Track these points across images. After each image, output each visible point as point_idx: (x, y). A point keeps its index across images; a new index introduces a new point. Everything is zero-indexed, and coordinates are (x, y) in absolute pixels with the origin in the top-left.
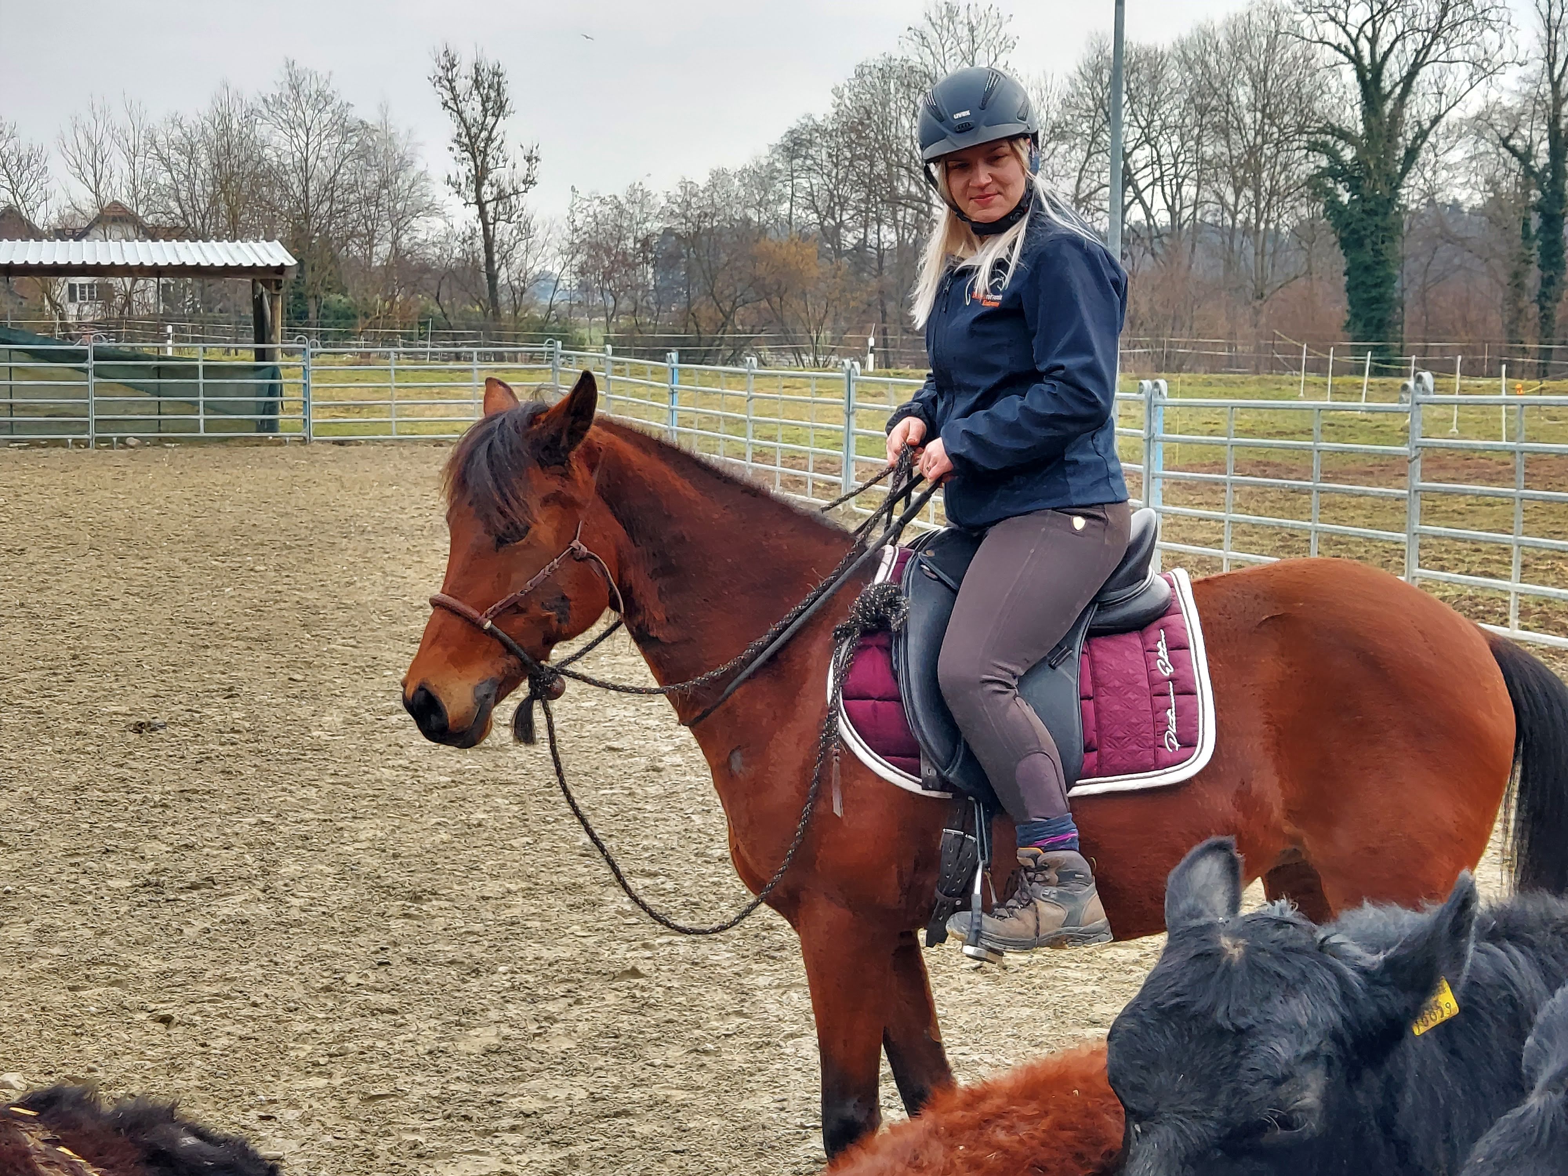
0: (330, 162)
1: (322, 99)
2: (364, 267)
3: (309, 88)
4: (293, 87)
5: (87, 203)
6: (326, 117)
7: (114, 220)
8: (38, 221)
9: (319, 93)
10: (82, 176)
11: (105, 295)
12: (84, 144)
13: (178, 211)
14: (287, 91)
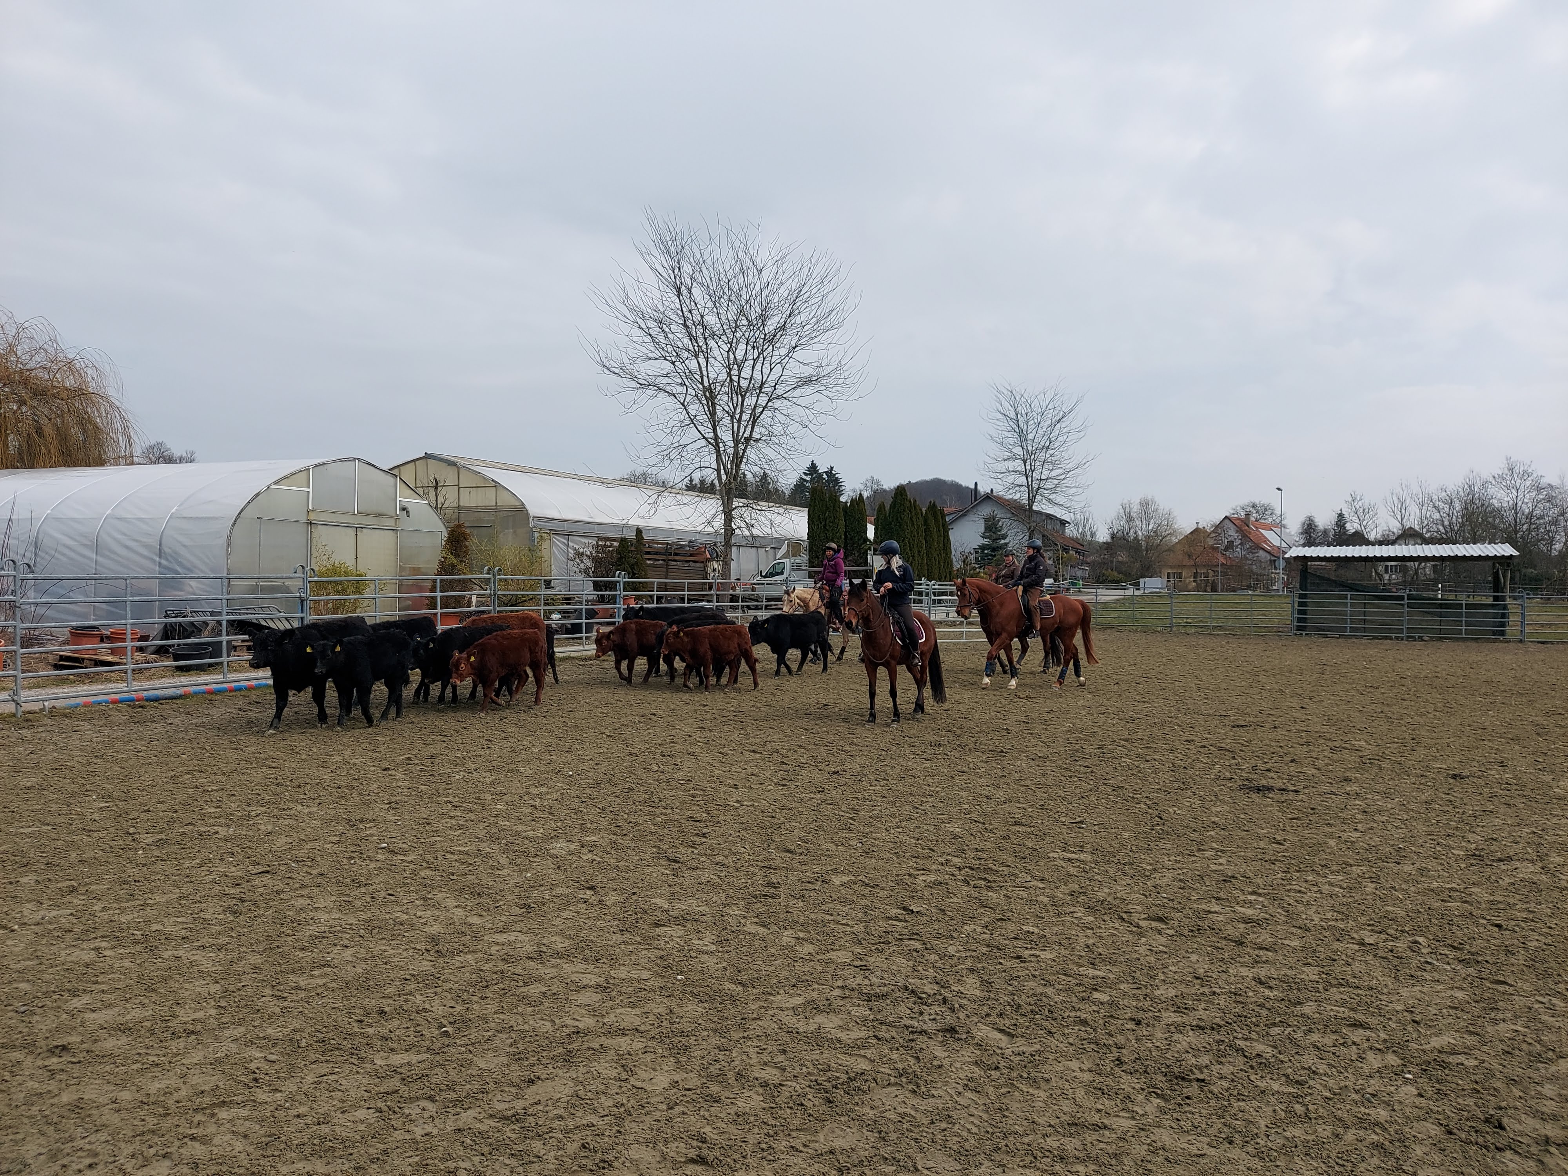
0: (1530, 505)
1: (1526, 474)
2: (1548, 557)
3: (1519, 469)
4: (1509, 469)
5: (1395, 527)
6: (1528, 483)
7: (1411, 535)
8: (1372, 537)
9: (1525, 472)
10: (1395, 516)
11: (1404, 570)
12: (1396, 501)
13: (1443, 531)
14: (1506, 471)
